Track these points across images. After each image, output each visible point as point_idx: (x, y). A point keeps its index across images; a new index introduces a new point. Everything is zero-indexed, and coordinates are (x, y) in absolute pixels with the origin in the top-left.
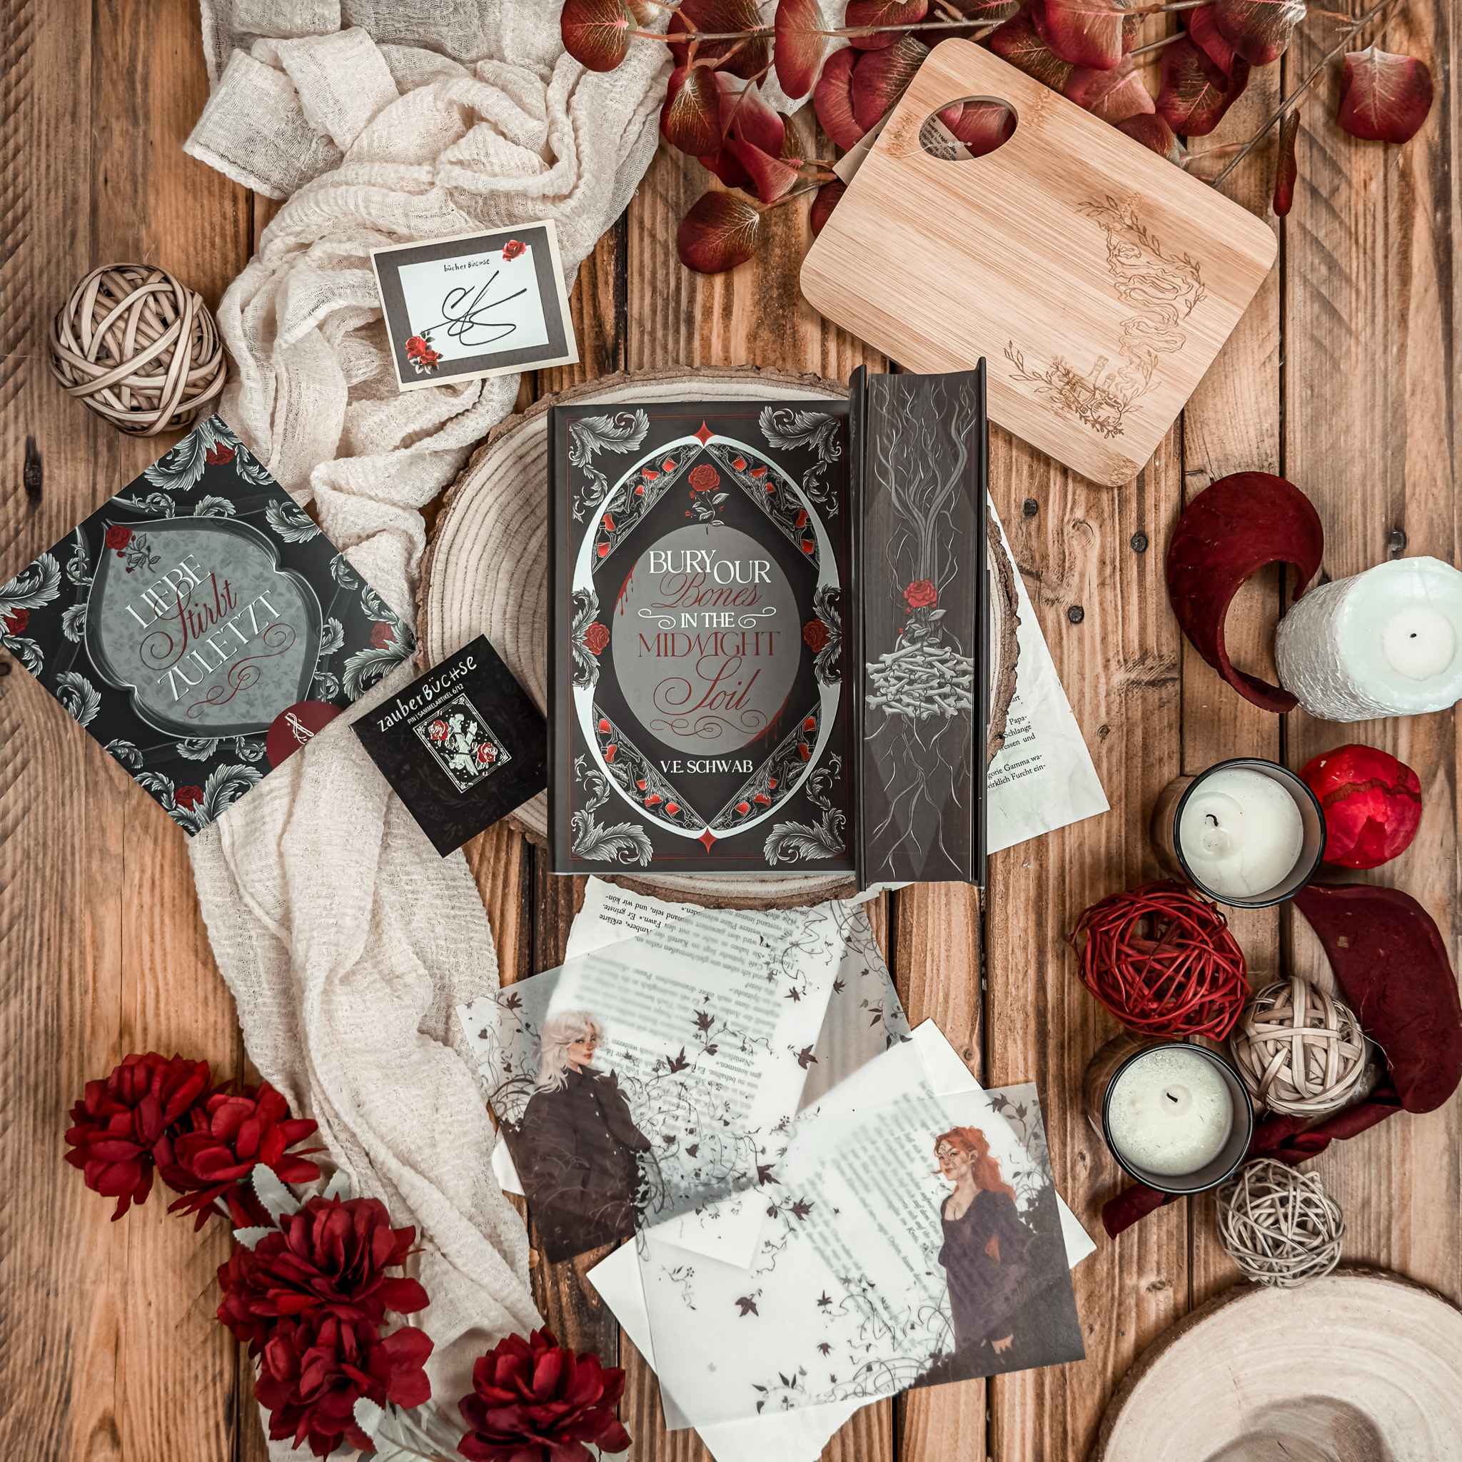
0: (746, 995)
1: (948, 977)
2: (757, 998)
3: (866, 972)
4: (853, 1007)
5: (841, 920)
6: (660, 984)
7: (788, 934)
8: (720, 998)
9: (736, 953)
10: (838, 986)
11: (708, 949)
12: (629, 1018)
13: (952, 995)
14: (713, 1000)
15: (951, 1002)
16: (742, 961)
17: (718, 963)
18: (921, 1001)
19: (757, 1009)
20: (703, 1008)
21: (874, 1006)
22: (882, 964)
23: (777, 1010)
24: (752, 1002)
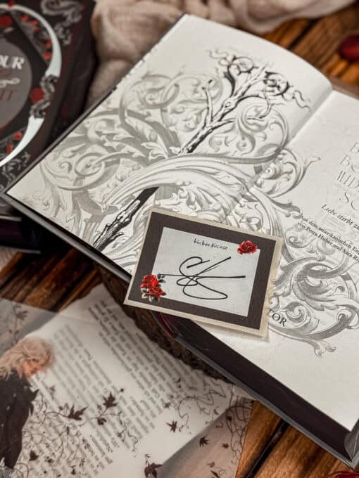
0: (138, 406)
2: (142, 414)
6: (93, 367)
9: (149, 378)
11: (135, 365)
12: (61, 374)
16: (150, 385)
17: (135, 377)
19: (138, 420)
23: (150, 429)
24: (138, 414)
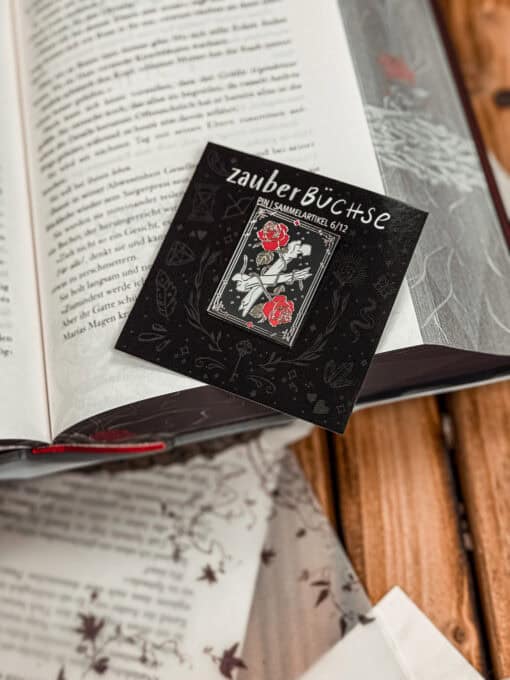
0: (147, 584)
1: (414, 529)
2: (159, 586)
3: (301, 533)
4: (290, 582)
5: (263, 470)
6: (33, 584)
7: (197, 496)
8: (113, 593)
10: (266, 556)
13: (424, 553)
14: (103, 597)
15: (424, 563)
17: (108, 547)
18: (382, 565)
19: (161, 602)
20: (90, 609)
21: (317, 577)
22: (322, 520)
23: (188, 600)
24: (154, 593)
